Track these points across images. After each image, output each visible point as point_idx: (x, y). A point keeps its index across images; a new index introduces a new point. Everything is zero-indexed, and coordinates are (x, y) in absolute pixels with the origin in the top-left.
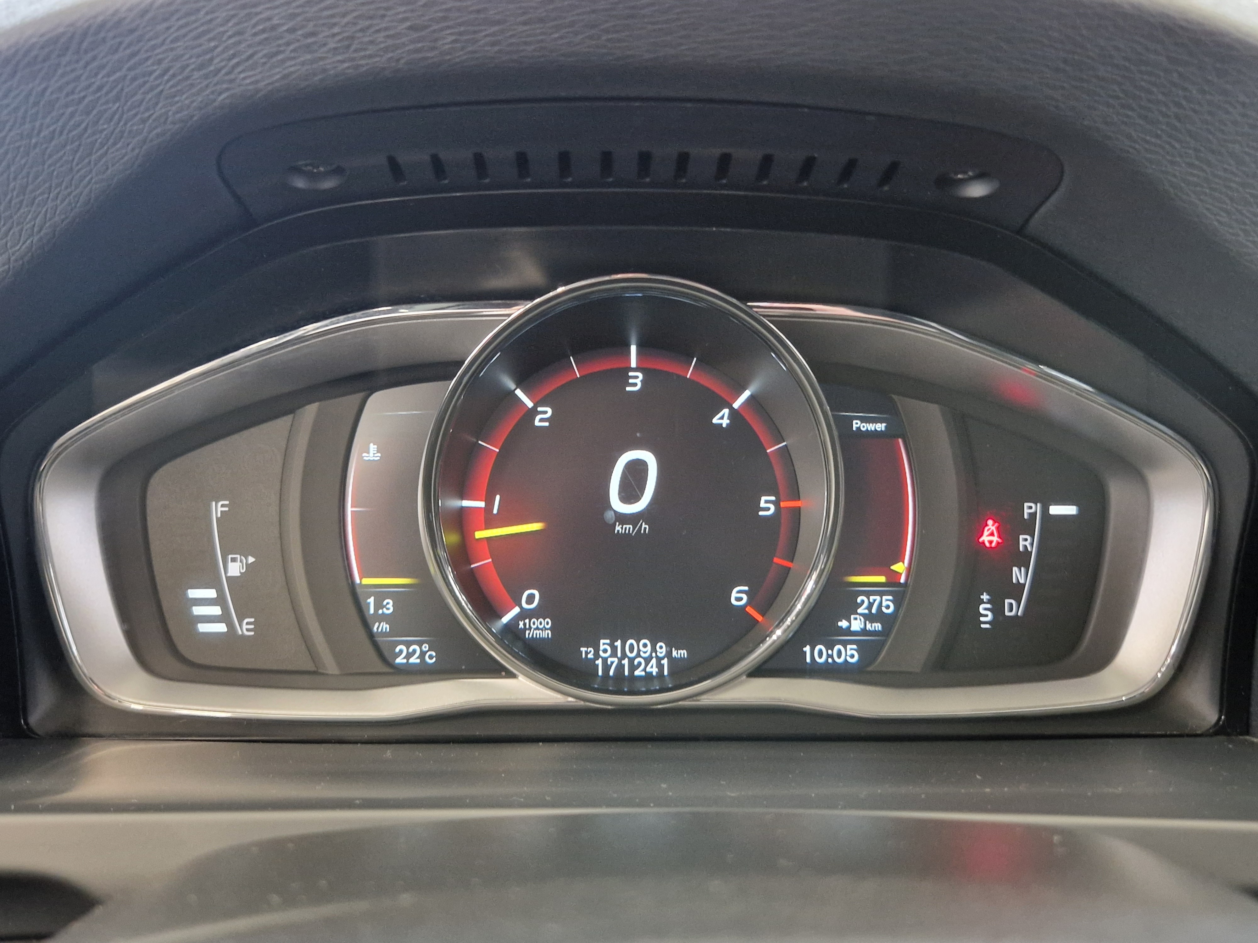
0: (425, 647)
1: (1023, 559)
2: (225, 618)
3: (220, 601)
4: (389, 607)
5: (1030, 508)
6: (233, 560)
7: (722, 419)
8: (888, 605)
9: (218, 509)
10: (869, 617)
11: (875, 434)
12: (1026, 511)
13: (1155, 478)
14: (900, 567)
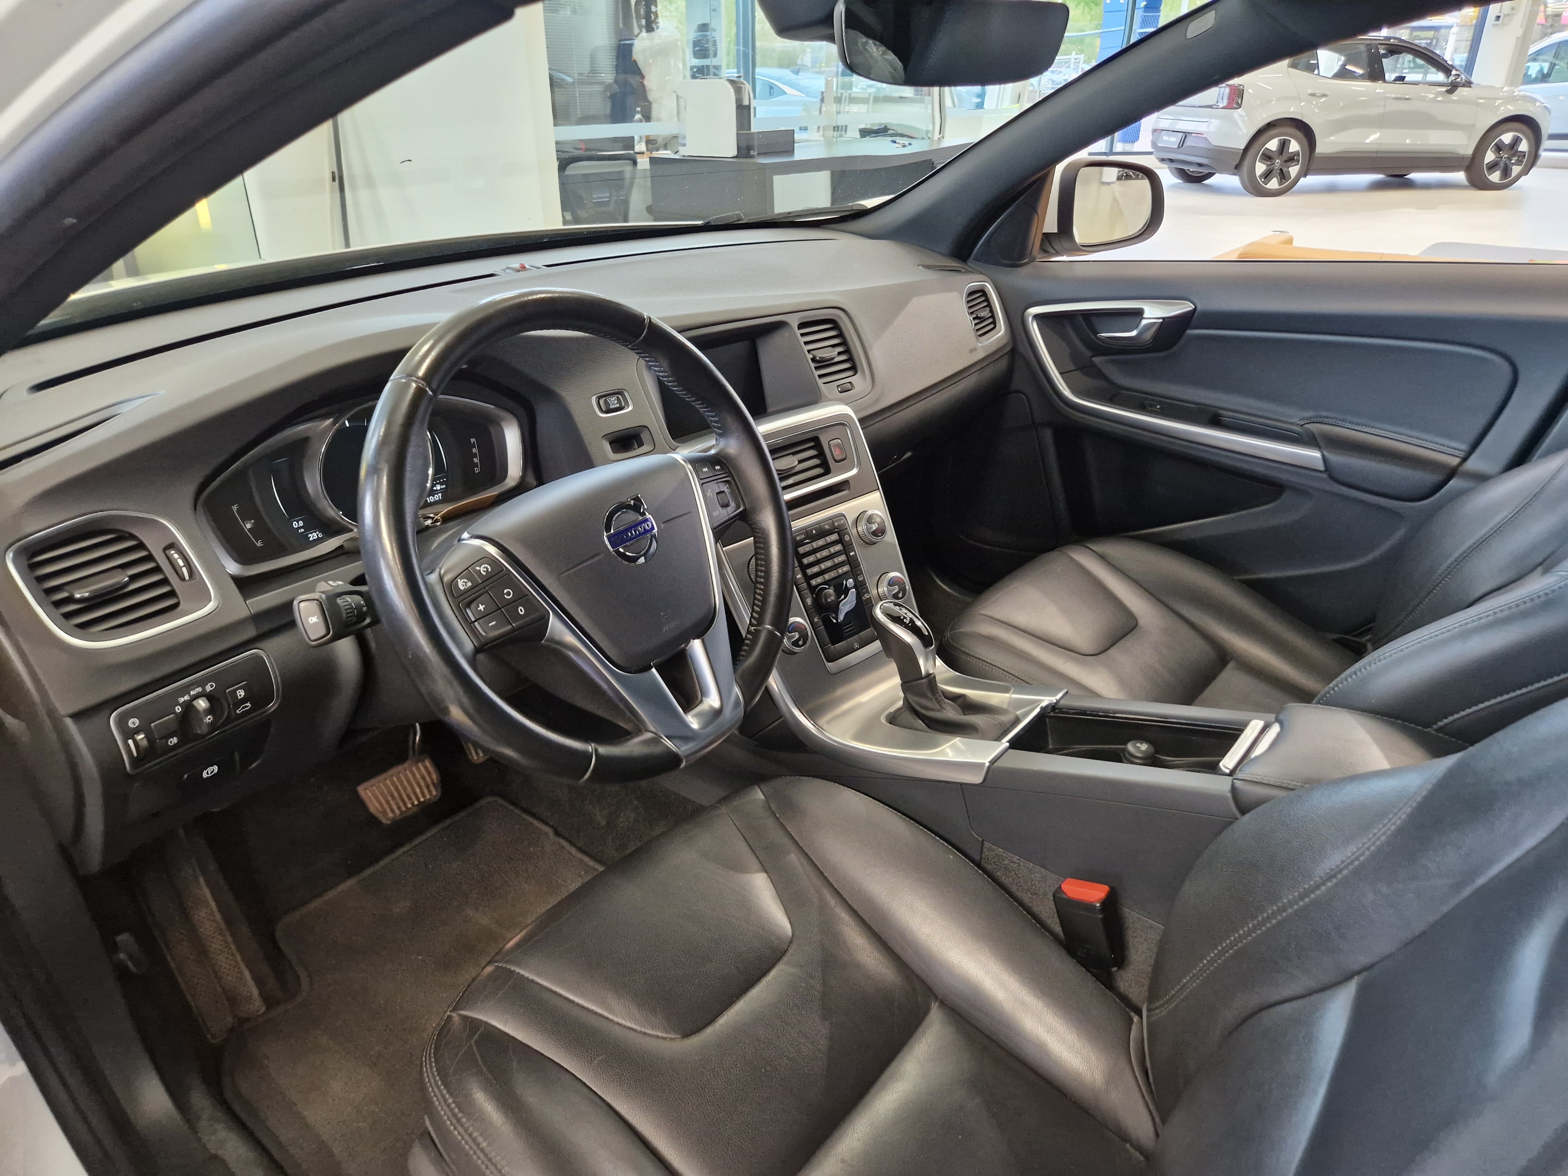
0: (317, 533)
1: (475, 455)
6: (247, 523)
12: (472, 442)
13: (503, 424)
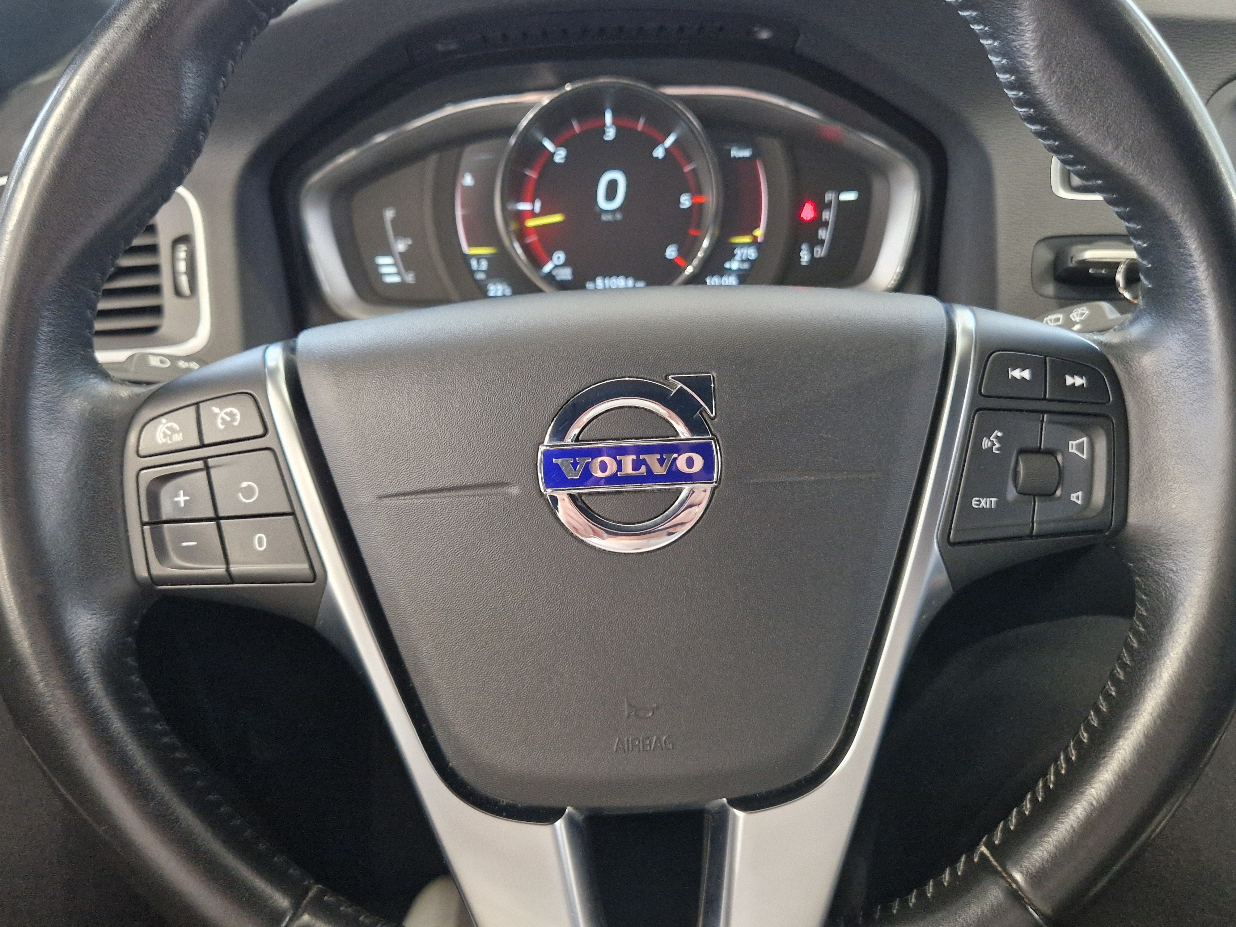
1: (825, 224)
2: (399, 273)
3: (395, 264)
4: (484, 265)
5: (829, 196)
6: (400, 242)
7: (659, 153)
8: (752, 253)
9: (389, 214)
10: (743, 261)
11: (743, 159)
12: (827, 198)
14: (759, 233)
